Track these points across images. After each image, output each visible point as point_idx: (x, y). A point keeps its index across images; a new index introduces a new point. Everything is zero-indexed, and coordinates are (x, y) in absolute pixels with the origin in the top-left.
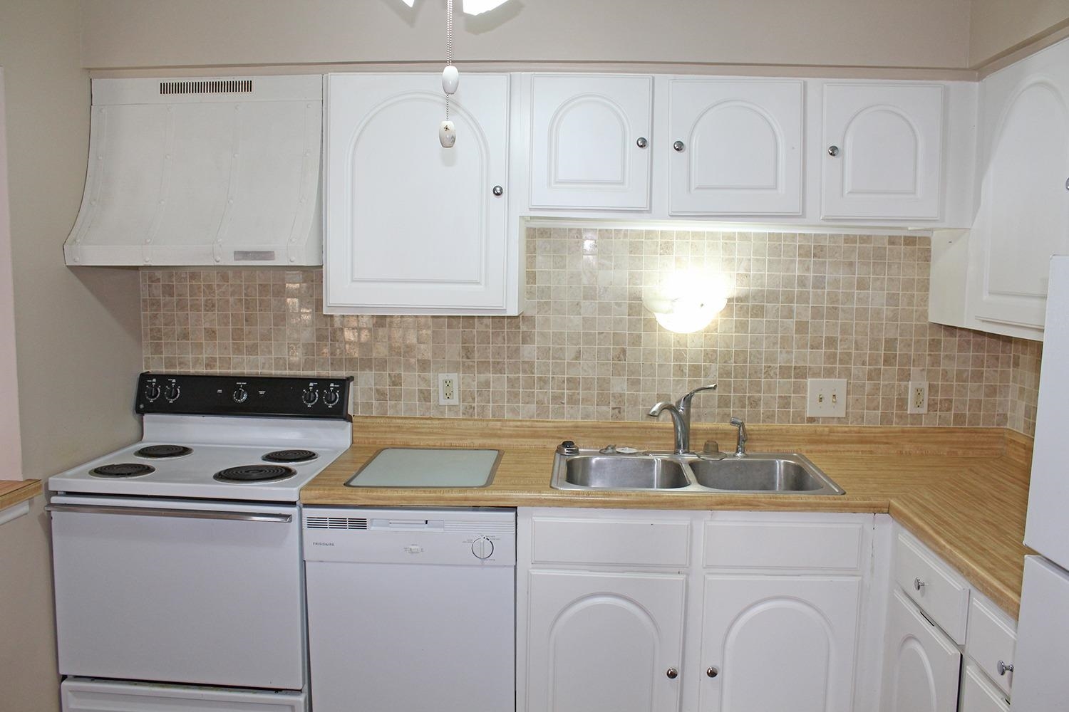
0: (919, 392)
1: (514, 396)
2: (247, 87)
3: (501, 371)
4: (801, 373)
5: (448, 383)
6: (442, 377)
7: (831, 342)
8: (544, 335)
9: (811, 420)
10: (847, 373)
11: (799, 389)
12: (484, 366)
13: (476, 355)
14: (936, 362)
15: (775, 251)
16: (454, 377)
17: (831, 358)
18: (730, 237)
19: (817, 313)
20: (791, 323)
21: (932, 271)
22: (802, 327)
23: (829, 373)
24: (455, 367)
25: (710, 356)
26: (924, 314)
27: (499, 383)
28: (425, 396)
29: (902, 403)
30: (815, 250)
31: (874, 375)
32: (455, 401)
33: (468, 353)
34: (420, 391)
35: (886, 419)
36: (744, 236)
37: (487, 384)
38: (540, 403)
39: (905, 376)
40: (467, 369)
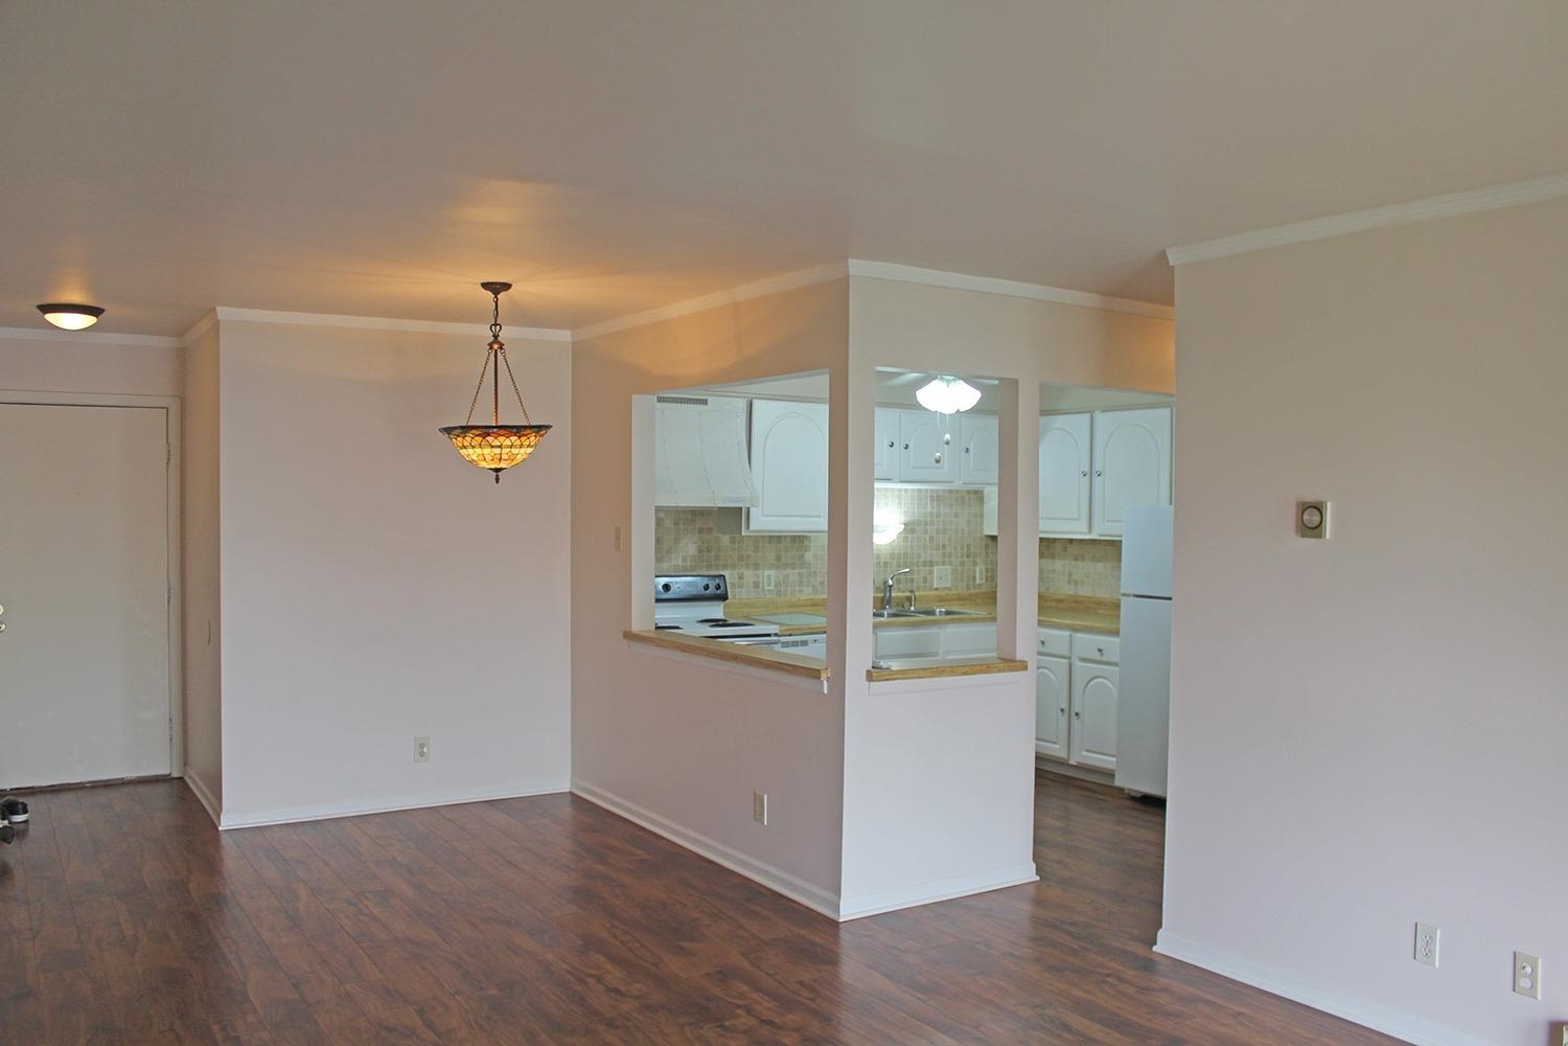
0: (981, 572)
1: (801, 583)
2: (705, 402)
3: (794, 568)
4: (932, 564)
5: (769, 577)
6: (767, 573)
7: (944, 546)
8: (816, 547)
9: (936, 589)
10: (951, 563)
11: (931, 572)
12: (786, 566)
13: (783, 559)
14: (987, 556)
15: (919, 499)
16: (772, 572)
17: (944, 555)
18: (900, 490)
19: (938, 532)
20: (927, 537)
21: (985, 508)
22: (931, 539)
23: (944, 563)
24: (772, 566)
25: (892, 556)
26: (982, 531)
27: (793, 574)
28: (756, 585)
29: (974, 579)
30: (937, 498)
31: (962, 564)
32: (772, 587)
33: (778, 558)
34: (755, 582)
35: (968, 587)
36: (906, 490)
37: (787, 576)
38: (814, 586)
39: (975, 564)
40: (778, 567)
